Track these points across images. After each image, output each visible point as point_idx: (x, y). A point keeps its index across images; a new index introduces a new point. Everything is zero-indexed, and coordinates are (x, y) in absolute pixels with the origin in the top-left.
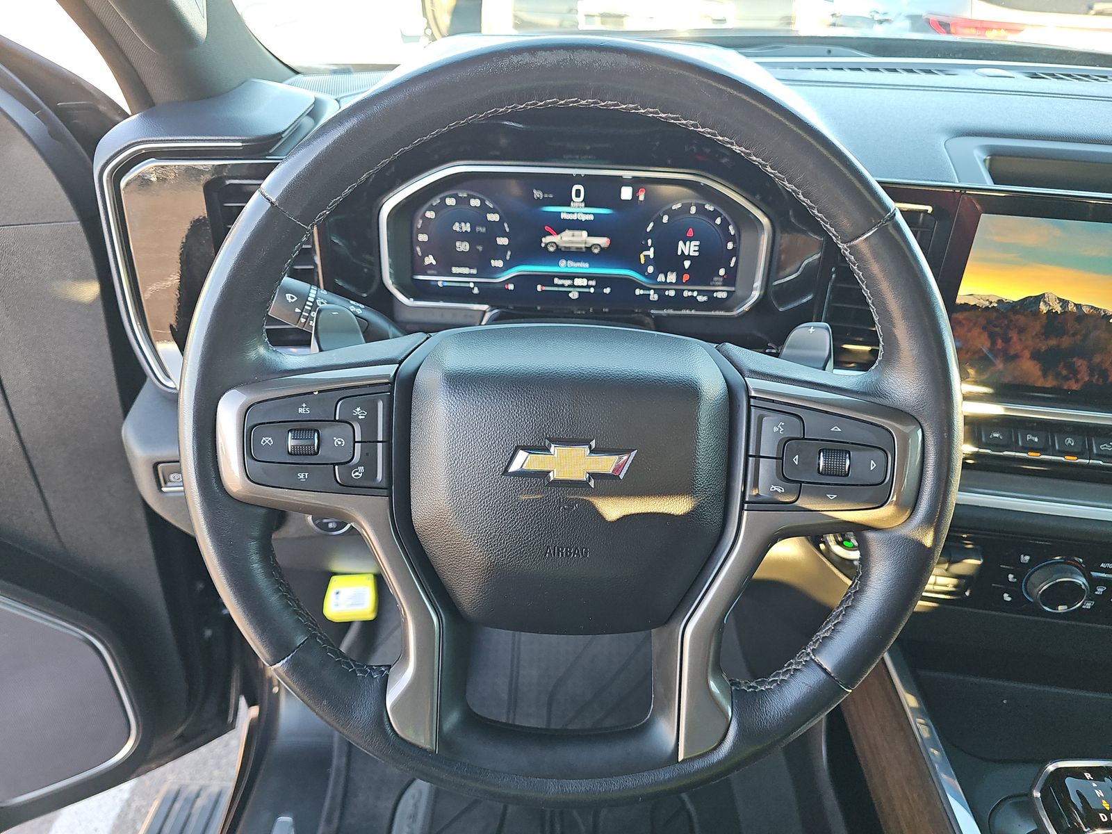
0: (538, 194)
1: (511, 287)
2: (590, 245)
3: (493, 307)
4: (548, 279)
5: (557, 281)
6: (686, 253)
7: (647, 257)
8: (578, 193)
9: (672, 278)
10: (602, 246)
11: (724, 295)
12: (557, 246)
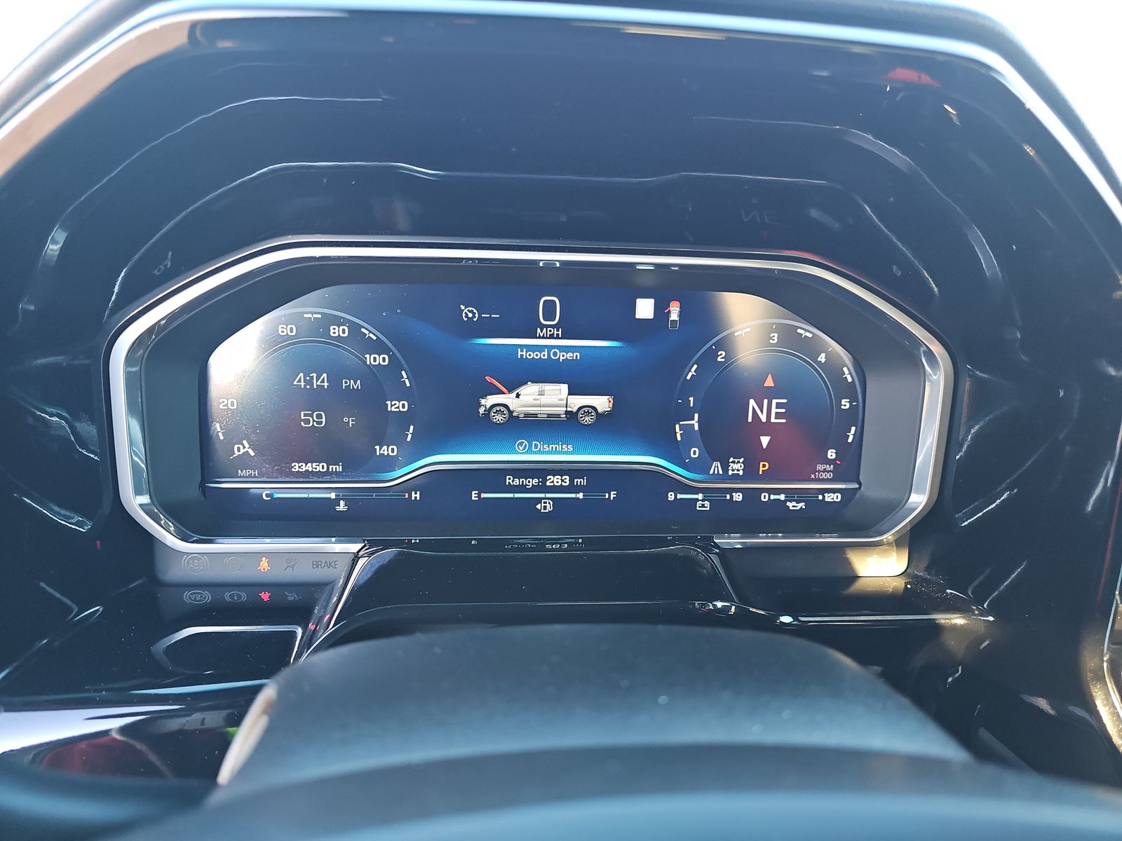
0: (468, 312)
1: (416, 496)
2: (575, 410)
3: (375, 544)
4: (493, 477)
5: (509, 480)
6: (763, 418)
7: (687, 430)
8: (549, 310)
9: (737, 467)
10: (600, 410)
11: (837, 497)
12: (511, 412)
